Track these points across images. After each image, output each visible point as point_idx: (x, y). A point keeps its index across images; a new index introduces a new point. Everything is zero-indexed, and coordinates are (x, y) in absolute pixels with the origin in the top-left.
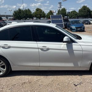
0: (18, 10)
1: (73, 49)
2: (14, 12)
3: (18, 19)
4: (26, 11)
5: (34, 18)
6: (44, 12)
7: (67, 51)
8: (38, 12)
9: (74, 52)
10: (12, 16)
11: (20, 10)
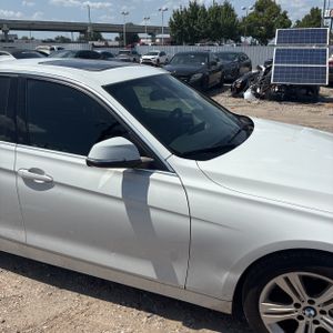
0: (188, 7)
1: (146, 202)
2: (174, 15)
3: (187, 42)
4: (216, 10)
5: (243, 39)
6: (285, 13)
7: (121, 207)
8: (261, 14)
9: (153, 213)
10: (166, 30)
11: (194, 7)
